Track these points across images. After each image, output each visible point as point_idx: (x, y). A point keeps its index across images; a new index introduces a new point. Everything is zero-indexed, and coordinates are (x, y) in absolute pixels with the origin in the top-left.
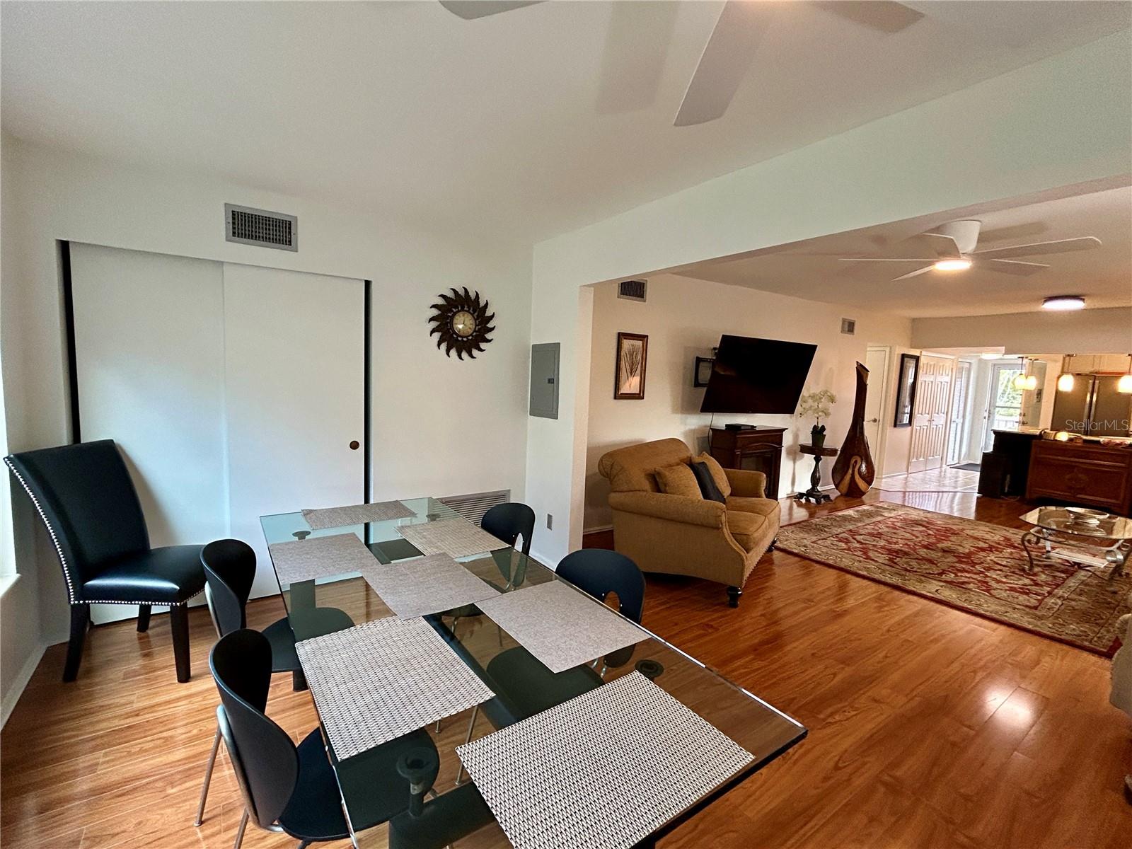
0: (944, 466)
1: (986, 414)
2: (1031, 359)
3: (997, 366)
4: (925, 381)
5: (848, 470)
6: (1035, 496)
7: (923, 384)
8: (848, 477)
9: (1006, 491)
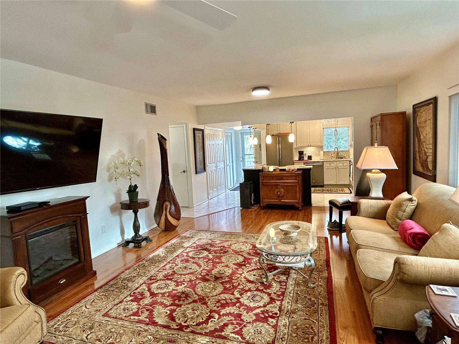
0: (227, 190)
1: (241, 159)
2: (254, 128)
3: (243, 134)
4: (210, 144)
5: (162, 212)
6: (265, 204)
7: (209, 146)
8: (163, 218)
9: (253, 203)
